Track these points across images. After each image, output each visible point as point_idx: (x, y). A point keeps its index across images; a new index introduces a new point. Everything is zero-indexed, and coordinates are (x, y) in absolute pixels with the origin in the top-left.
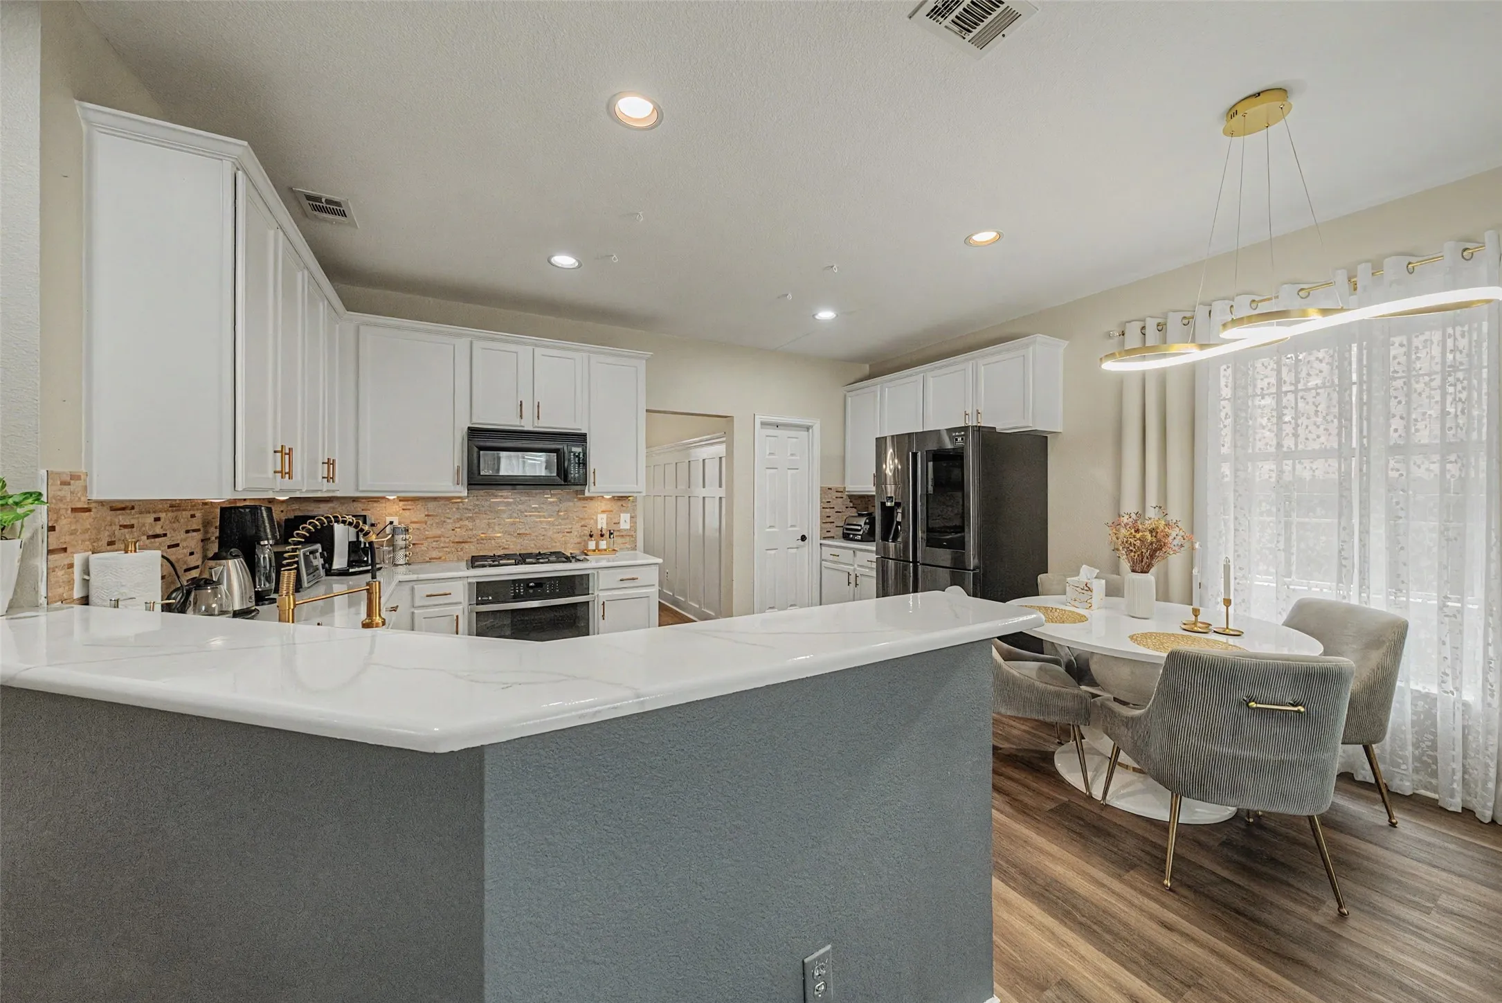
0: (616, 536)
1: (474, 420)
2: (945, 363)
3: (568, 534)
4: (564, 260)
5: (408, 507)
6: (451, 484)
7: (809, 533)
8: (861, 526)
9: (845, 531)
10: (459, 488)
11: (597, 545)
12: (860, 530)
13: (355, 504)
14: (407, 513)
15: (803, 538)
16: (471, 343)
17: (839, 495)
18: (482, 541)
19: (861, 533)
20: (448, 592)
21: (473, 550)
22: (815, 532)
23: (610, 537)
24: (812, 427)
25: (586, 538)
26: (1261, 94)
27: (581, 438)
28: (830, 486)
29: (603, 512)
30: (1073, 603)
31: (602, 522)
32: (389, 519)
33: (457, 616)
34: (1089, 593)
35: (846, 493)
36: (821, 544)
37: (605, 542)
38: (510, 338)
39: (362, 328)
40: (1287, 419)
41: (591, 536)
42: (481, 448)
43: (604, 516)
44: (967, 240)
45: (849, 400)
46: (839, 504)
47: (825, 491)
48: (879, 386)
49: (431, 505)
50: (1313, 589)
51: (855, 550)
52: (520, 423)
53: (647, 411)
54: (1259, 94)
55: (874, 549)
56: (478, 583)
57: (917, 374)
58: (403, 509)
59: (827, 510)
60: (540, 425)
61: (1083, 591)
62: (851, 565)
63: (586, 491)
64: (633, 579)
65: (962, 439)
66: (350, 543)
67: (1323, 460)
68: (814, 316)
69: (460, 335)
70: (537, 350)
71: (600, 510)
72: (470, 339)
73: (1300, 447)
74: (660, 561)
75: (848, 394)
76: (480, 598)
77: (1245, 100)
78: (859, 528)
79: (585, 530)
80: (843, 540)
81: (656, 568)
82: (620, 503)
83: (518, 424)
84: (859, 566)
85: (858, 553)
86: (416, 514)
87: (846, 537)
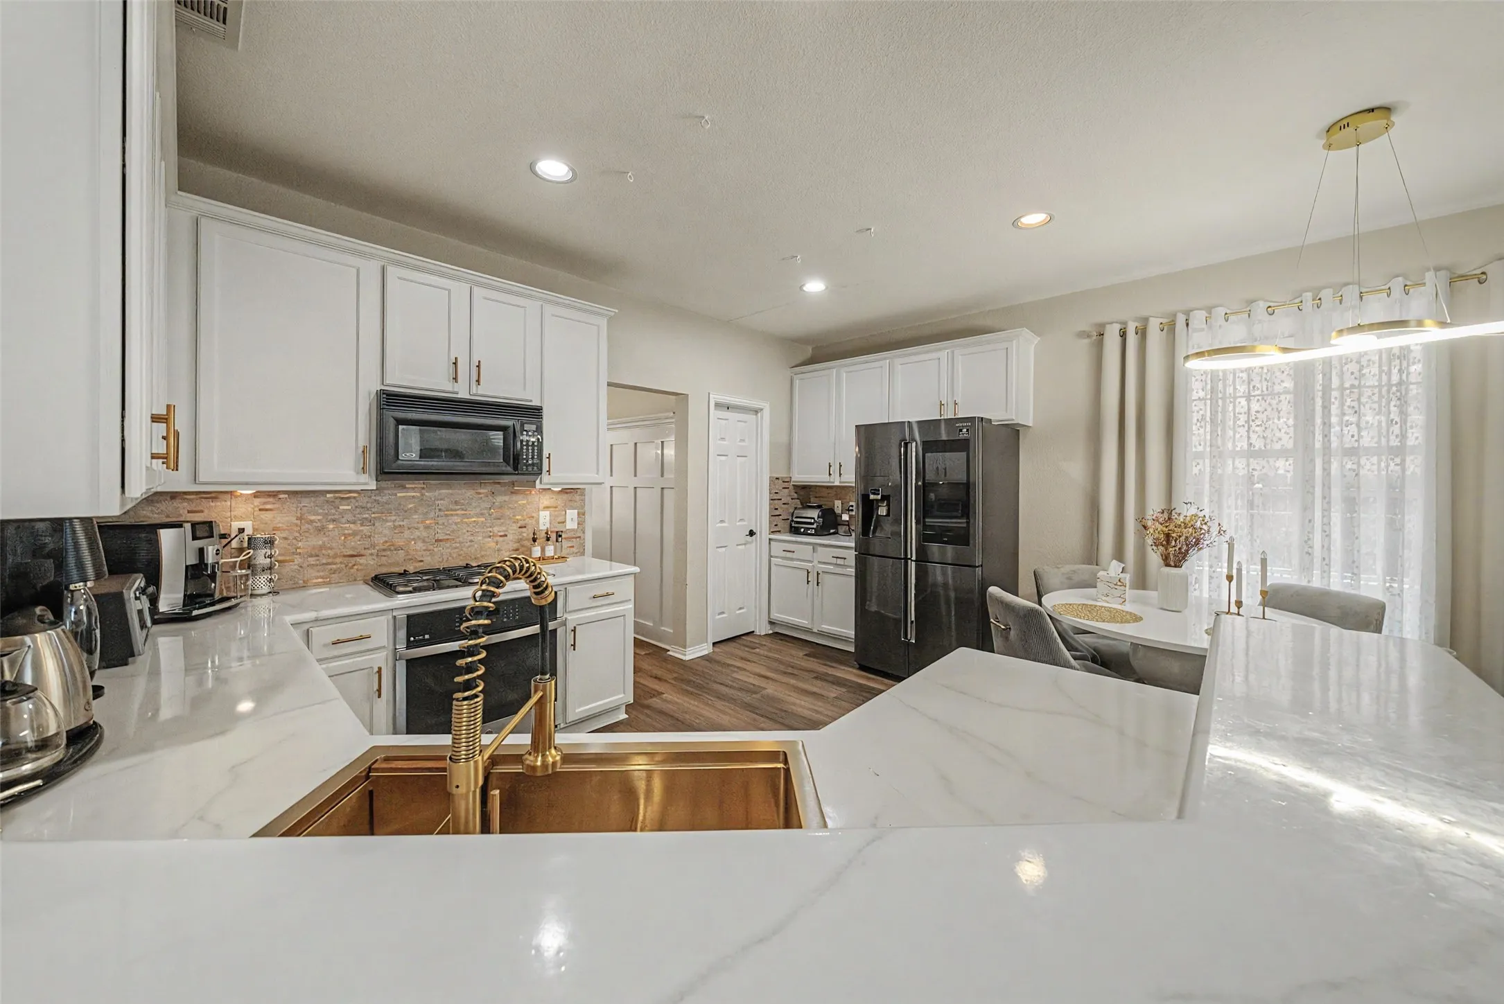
0: (565, 538)
1: (387, 381)
2: (914, 351)
3: (501, 539)
4: (553, 168)
5: (268, 507)
6: (352, 473)
7: (756, 526)
8: (814, 518)
9: (793, 525)
10: (364, 478)
11: (543, 550)
12: (812, 524)
13: (176, 503)
14: (267, 516)
15: (752, 533)
16: (383, 269)
17: (786, 485)
18: (384, 554)
19: (815, 526)
20: (364, 634)
21: (371, 564)
22: (763, 526)
23: (557, 541)
24: (762, 410)
25: (528, 543)
26: (1375, 111)
27: (535, 413)
28: (777, 476)
29: (547, 508)
30: (1104, 598)
31: (544, 520)
32: (236, 525)
33: (380, 669)
34: (1122, 588)
35: (792, 483)
36: (770, 539)
37: (552, 548)
38: (442, 269)
39: (203, 221)
40: (1241, 422)
41: (534, 540)
42: (400, 422)
43: (547, 513)
44: (1015, 223)
45: (797, 383)
46: (785, 495)
47: (774, 480)
48: (835, 370)
49: (305, 502)
50: (1275, 575)
51: (814, 545)
52: (453, 388)
53: (609, 384)
54: (1373, 110)
55: (853, 545)
56: (409, 617)
57: (885, 359)
58: (260, 510)
59: (776, 502)
60: (479, 392)
61: (1116, 587)
62: (811, 562)
63: (538, 482)
64: (608, 595)
65: (968, 430)
66: (187, 567)
67: (1285, 459)
68: (801, 288)
69: (372, 256)
70: (475, 289)
71: (541, 506)
72: (383, 264)
73: (1268, 447)
74: (636, 569)
75: (795, 376)
76: (412, 639)
77: (1361, 114)
78: (813, 521)
79: (522, 532)
80: (788, 534)
81: (632, 578)
82: (565, 497)
83: (451, 390)
84: (819, 562)
85: (820, 549)
86: (280, 519)
87: (795, 531)
